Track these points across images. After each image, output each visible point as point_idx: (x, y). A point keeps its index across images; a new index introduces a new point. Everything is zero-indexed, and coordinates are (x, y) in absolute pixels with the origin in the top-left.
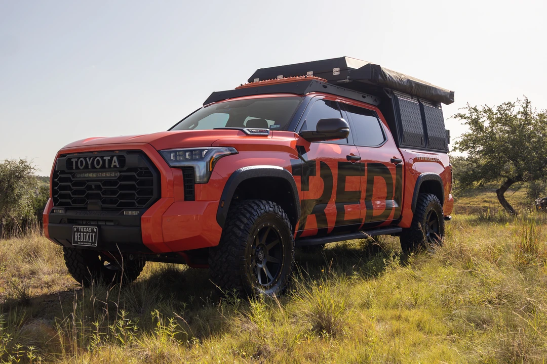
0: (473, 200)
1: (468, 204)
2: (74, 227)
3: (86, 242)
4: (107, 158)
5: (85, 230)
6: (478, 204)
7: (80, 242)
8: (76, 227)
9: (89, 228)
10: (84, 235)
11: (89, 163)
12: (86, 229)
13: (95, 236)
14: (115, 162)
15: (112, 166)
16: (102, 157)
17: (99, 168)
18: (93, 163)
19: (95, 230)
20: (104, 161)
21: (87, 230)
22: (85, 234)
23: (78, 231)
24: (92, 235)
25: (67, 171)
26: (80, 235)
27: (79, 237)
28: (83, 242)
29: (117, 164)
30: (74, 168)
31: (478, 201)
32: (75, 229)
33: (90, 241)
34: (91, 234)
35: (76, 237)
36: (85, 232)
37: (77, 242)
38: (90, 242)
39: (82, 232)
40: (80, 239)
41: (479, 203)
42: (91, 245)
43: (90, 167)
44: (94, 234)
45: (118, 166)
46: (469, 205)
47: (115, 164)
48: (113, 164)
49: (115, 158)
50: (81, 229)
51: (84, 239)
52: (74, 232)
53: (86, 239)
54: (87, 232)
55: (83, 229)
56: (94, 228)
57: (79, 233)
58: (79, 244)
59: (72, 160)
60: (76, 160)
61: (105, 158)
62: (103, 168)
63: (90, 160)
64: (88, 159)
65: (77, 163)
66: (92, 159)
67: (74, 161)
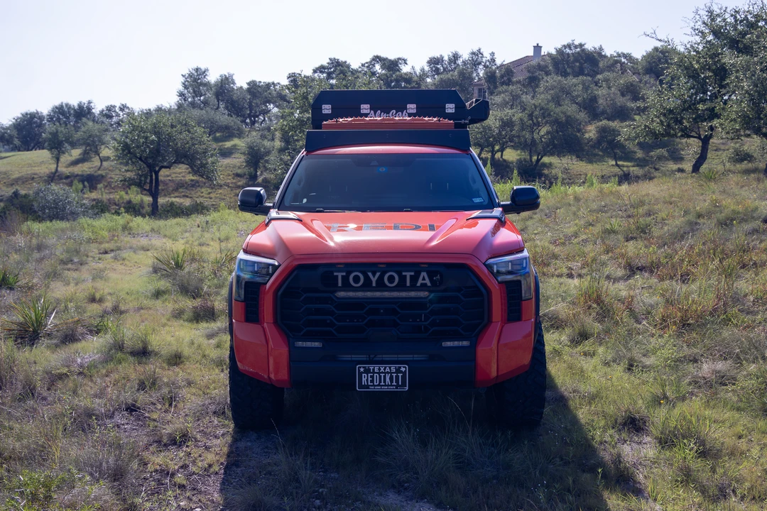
0: (174, 171)
1: (168, 176)
2: (360, 367)
3: (385, 385)
4: (408, 274)
5: (382, 370)
6: (183, 177)
7: (374, 386)
8: (363, 367)
9: (390, 368)
10: (380, 377)
11: (374, 280)
12: (385, 369)
13: (404, 377)
14: (424, 279)
15: (419, 284)
16: (399, 273)
17: (394, 287)
19: (403, 369)
20: (403, 278)
21: (388, 370)
22: (382, 375)
23: (367, 371)
24: (397, 377)
25: (323, 288)
26: (372, 377)
27: (370, 379)
28: (379, 385)
29: (428, 282)
30: (340, 284)
31: (181, 173)
32: (362, 370)
33: (394, 383)
34: (394, 375)
35: (364, 380)
36: (382, 373)
37: (367, 387)
38: (394, 385)
39: (377, 373)
40: (372, 381)
41: (183, 174)
42: (396, 388)
43: (374, 284)
44: (400, 375)
45: (429, 284)
46: (170, 178)
47: (423, 282)
48: (420, 282)
49: (424, 274)
50: (374, 369)
51: (380, 382)
52: (360, 374)
53: (385, 382)
54: (388, 373)
55: (379, 369)
56: (400, 367)
57: (369, 375)
58: (372, 389)
59: (335, 274)
60: (344, 274)
61: (404, 274)
62: (401, 286)
63: (374, 275)
64: (370, 274)
65: (345, 279)
66: (378, 274)
67: (340, 275)
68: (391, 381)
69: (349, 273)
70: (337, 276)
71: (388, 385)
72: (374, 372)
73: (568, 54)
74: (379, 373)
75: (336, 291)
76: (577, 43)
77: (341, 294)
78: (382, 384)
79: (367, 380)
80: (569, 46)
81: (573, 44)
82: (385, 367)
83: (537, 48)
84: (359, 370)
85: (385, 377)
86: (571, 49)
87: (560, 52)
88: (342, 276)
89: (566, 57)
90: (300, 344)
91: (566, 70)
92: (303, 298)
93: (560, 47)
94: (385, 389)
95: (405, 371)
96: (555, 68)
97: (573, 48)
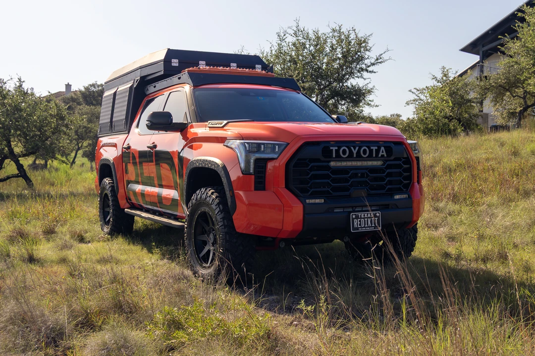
2: (353, 215)
3: (368, 227)
4: (374, 148)
5: (366, 216)
7: (361, 227)
8: (355, 215)
9: (370, 214)
10: (365, 220)
11: (355, 152)
12: (367, 215)
13: (378, 220)
14: (383, 152)
15: (380, 156)
16: (369, 147)
17: (366, 157)
18: (358, 152)
19: (378, 215)
20: (371, 151)
21: (369, 216)
22: (366, 219)
23: (357, 217)
25: (322, 159)
26: (360, 221)
27: (359, 223)
28: (364, 227)
29: (385, 154)
30: (334, 156)
32: (354, 216)
33: (373, 225)
34: (373, 219)
35: (355, 223)
36: (366, 218)
37: (357, 229)
38: (373, 227)
39: (363, 218)
40: (360, 225)
42: (375, 228)
43: (355, 156)
44: (376, 219)
45: (385, 156)
47: (383, 154)
48: (381, 154)
49: (383, 148)
50: (361, 216)
51: (365, 225)
52: (353, 219)
53: (368, 224)
54: (369, 218)
55: (364, 215)
56: (376, 213)
57: (358, 220)
58: (360, 230)
59: (331, 148)
60: (337, 148)
61: (372, 148)
62: (370, 157)
63: (355, 149)
64: (352, 148)
65: (337, 151)
66: (357, 148)
67: (334, 149)
68: (372, 224)
69: (339, 148)
70: (332, 150)
71: (370, 227)
72: (361, 218)
73: (93, 91)
74: (364, 218)
75: (329, 162)
76: (99, 83)
77: (332, 164)
78: (366, 226)
79: (357, 224)
80: (93, 85)
81: (96, 84)
82: (368, 214)
83: (68, 86)
84: (352, 217)
85: (367, 220)
86: (95, 88)
87: (87, 89)
88: (336, 150)
89: (92, 93)
90: (307, 201)
91: (92, 102)
92: (310, 167)
93: (87, 85)
94: (368, 229)
95: (379, 216)
96: (85, 100)
97: (96, 87)
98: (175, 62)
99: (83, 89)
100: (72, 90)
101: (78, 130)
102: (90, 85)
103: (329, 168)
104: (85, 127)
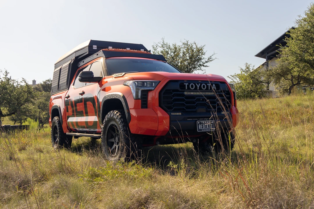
2: (198, 122)
3: (207, 129)
5: (206, 123)
7: (203, 129)
8: (199, 122)
9: (208, 121)
12: (206, 122)
13: (213, 125)
14: (214, 87)
15: (212, 89)
16: (206, 84)
17: (205, 90)
18: (200, 86)
20: (207, 86)
23: (201, 123)
24: (211, 125)
25: (180, 90)
26: (202, 126)
27: (202, 127)
28: (205, 129)
29: (215, 88)
30: (186, 88)
32: (199, 123)
35: (200, 127)
37: (201, 130)
39: (204, 124)
40: (202, 128)
42: (211, 130)
43: (198, 89)
47: (214, 88)
49: (214, 85)
50: (203, 122)
51: (205, 128)
52: (198, 124)
53: (207, 128)
55: (205, 122)
56: (211, 121)
58: (203, 131)
59: (185, 84)
60: (188, 84)
61: (208, 84)
62: (207, 90)
64: (197, 84)
65: (188, 86)
66: (199, 84)
67: (186, 84)
68: (209, 128)
69: (189, 84)
71: (208, 129)
72: (203, 124)
73: (48, 84)
75: (184, 92)
77: (186, 93)
78: (206, 128)
79: (201, 127)
80: (49, 81)
81: (50, 80)
83: (34, 82)
84: (198, 123)
85: (207, 125)
87: (45, 82)
90: (172, 114)
91: (48, 90)
92: (173, 94)
93: (45, 81)
95: (213, 123)
96: (43, 89)
97: (50, 81)
98: (95, 47)
99: (43, 83)
100: (36, 84)
101: (39, 105)
102: (47, 80)
103: (184, 95)
104: (43, 104)
